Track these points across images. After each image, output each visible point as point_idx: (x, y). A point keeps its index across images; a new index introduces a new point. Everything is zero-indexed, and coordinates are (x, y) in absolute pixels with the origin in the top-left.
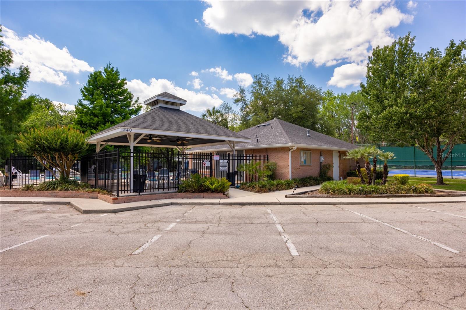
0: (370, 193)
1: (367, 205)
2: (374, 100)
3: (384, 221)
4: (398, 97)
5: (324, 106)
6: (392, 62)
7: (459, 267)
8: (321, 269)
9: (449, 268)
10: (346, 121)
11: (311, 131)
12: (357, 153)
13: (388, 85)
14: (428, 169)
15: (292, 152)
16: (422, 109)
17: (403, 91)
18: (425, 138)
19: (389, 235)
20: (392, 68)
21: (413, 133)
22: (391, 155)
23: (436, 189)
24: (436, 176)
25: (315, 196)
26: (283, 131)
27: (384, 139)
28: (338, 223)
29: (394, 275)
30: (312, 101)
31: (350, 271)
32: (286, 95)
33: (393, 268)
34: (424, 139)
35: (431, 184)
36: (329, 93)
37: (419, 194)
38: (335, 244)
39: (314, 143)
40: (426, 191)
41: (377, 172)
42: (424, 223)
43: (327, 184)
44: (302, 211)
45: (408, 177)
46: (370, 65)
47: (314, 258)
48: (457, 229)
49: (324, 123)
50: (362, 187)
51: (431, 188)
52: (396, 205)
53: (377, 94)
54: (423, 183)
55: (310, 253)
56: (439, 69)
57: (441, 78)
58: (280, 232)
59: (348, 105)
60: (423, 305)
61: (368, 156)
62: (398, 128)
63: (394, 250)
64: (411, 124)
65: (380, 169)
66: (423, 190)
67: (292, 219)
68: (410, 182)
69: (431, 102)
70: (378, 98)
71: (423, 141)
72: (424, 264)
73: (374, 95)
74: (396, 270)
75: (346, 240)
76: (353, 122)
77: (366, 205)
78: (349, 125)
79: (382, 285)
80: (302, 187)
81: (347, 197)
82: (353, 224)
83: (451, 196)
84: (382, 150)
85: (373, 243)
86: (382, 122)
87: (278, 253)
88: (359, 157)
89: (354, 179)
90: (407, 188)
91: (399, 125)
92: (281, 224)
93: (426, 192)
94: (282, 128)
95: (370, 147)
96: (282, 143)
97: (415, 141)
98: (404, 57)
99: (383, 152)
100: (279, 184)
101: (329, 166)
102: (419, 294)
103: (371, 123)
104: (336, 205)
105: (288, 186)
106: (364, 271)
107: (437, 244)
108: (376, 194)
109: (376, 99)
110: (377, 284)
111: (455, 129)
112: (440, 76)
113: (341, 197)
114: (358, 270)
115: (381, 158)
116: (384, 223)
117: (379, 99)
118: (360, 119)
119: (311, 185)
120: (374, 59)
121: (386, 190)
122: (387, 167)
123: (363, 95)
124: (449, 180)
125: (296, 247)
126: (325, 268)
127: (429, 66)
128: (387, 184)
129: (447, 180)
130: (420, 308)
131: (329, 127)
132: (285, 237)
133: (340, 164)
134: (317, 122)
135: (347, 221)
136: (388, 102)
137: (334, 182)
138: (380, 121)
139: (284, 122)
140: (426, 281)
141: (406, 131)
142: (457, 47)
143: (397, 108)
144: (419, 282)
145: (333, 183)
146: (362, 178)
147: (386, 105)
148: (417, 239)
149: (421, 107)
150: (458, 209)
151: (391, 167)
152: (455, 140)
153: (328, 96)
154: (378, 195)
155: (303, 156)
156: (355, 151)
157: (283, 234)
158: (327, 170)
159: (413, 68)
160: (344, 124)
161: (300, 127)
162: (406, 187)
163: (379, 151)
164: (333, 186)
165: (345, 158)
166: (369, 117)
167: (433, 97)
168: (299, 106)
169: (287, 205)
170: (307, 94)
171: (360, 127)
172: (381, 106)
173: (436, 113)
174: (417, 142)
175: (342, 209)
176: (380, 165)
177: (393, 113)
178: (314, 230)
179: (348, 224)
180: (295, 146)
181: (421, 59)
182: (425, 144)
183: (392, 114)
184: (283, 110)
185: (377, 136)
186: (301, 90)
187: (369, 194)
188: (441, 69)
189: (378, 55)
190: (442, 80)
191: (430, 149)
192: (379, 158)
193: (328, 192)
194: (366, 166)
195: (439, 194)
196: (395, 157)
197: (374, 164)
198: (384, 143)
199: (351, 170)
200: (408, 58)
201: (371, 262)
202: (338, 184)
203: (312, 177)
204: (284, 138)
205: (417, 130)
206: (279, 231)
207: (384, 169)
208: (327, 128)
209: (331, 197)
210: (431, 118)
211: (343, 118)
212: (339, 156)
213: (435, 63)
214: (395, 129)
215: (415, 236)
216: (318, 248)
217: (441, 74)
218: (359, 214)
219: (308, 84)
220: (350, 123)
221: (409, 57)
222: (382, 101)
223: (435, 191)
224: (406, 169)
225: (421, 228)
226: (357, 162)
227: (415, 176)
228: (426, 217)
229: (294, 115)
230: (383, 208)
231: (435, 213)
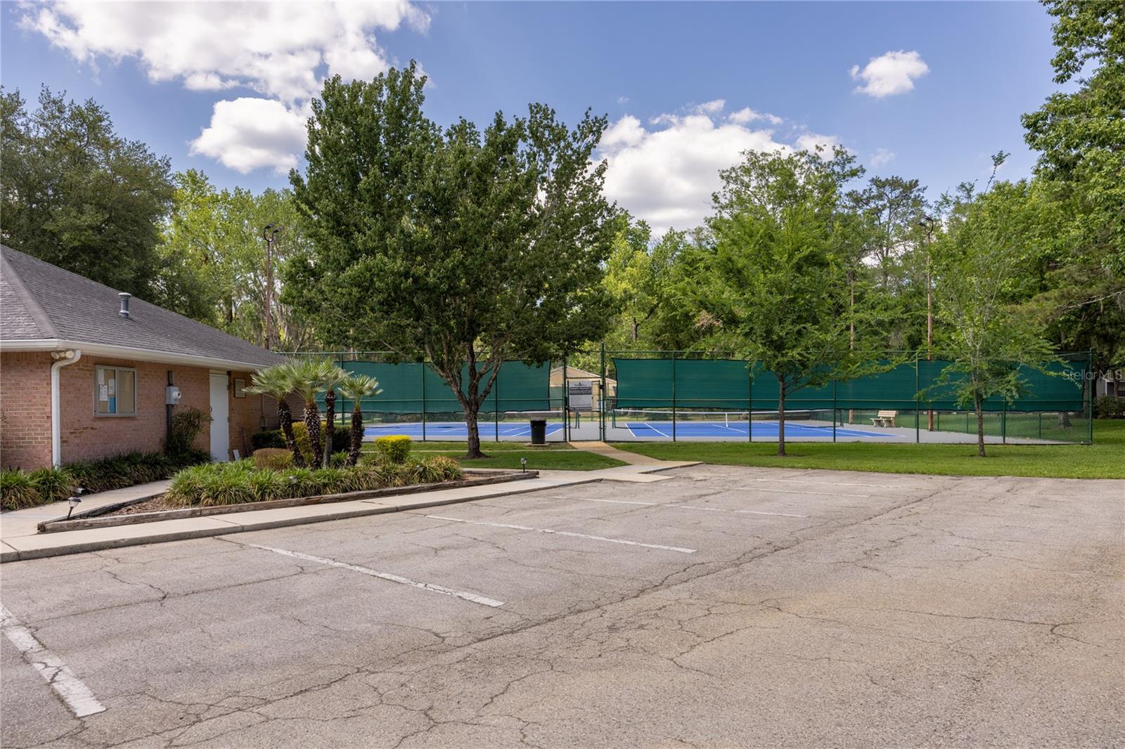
0: (318, 492)
1: (311, 525)
2: (328, 228)
3: (353, 562)
4: (388, 229)
5: (179, 222)
6: (373, 133)
7: (502, 635)
8: (182, 730)
9: (484, 643)
10: (250, 278)
11: (134, 300)
12: (284, 377)
13: (364, 193)
14: (452, 421)
15: (62, 369)
16: (440, 270)
17: (399, 217)
18: (447, 344)
19: (365, 595)
20: (373, 149)
21: (420, 329)
22: (369, 383)
23: (466, 469)
24: (466, 438)
25: (153, 516)
26: (25, 293)
27: (355, 339)
28: (229, 587)
29: (376, 689)
30: (132, 197)
31: (268, 710)
32: (33, 161)
33: (373, 673)
34: (444, 345)
35: (455, 457)
36: (194, 182)
37: (433, 485)
38: (222, 648)
39: (147, 343)
40: (446, 474)
41: (336, 432)
42: (439, 553)
43: (192, 473)
44: (108, 569)
45: (408, 442)
46: (318, 126)
47: (157, 704)
48: (501, 555)
49: (178, 276)
50: (297, 477)
51: (455, 466)
52: (381, 516)
53: (335, 213)
54: (441, 454)
55: (143, 693)
56: (474, 175)
57: (478, 199)
58: (24, 653)
59: (255, 230)
60: (434, 736)
61: (313, 386)
62: (387, 313)
63: (376, 628)
64: (417, 304)
65: (343, 423)
66: (440, 473)
67: (71, 603)
68: (413, 454)
69: (458, 254)
70: (339, 225)
71: (442, 351)
72: (439, 645)
73: (327, 214)
74: (379, 677)
75: (255, 631)
76: (271, 284)
77: (308, 526)
78: (260, 291)
79: (349, 720)
80: (101, 491)
81: (254, 510)
82: (273, 583)
83: (494, 483)
84: (347, 371)
85: (326, 624)
86: (350, 294)
87: (20, 723)
88: (287, 390)
89: (274, 453)
90: (405, 470)
91: (389, 306)
92: (25, 624)
93: (446, 478)
94: (17, 281)
95: (319, 362)
96: (19, 338)
97: (424, 349)
98: (400, 125)
99: (352, 376)
100: (7, 488)
101: (198, 417)
102: (427, 715)
103: (322, 292)
104: (223, 537)
105: (49, 491)
106: (304, 699)
107: (466, 595)
108: (333, 493)
109: (333, 228)
110: (335, 721)
111: (503, 325)
112: (475, 194)
113: (237, 512)
114: (288, 701)
115: (346, 394)
116: (352, 568)
117: (341, 226)
118: (291, 278)
119: (137, 483)
120: (327, 112)
121: (359, 479)
122: (361, 418)
123: (299, 209)
124: (491, 446)
125: (91, 688)
126: (194, 723)
127: (455, 162)
128: (359, 464)
129: (487, 447)
130: (428, 743)
131: (195, 292)
132: (46, 666)
133: (231, 410)
134: (155, 273)
135: (254, 578)
136: (364, 238)
137: (214, 467)
138: (344, 291)
139: (25, 258)
140: (440, 682)
141: (404, 322)
142: (509, 131)
143: (386, 260)
144: (427, 690)
145: (211, 471)
146: (296, 451)
147: (360, 247)
148: (426, 593)
149: (437, 263)
150: (506, 510)
151: (371, 415)
152: (503, 350)
153: (193, 191)
154: (338, 495)
155: (106, 383)
156: (278, 372)
157: (36, 657)
158: (191, 430)
159: (421, 161)
160: (243, 286)
161: (93, 283)
162: (403, 468)
163: (342, 374)
164: (210, 480)
165: (246, 394)
166: (316, 274)
167: (463, 242)
168: (87, 207)
169: (45, 560)
170: (116, 170)
171: (290, 299)
172: (345, 247)
173: (467, 284)
174: (428, 352)
175: (241, 546)
176: (343, 413)
177: (375, 271)
178: (151, 622)
179: (260, 584)
180: (73, 350)
181: (439, 142)
182: (445, 357)
183: (373, 274)
184: (20, 212)
185: (336, 330)
186: (96, 152)
187: (315, 494)
188: (479, 177)
189: (337, 104)
190: (479, 205)
191: (455, 372)
192: (341, 394)
193: (194, 498)
194: (306, 416)
195: (472, 479)
196: (380, 391)
197: (329, 410)
198: (353, 353)
199: (264, 429)
200: (411, 130)
201: (320, 672)
202: (226, 473)
203: (140, 455)
204: (30, 317)
205: (428, 321)
206: (22, 649)
207: (353, 422)
208: (190, 296)
209: (204, 512)
210: (457, 294)
211: (241, 267)
212: (229, 387)
213: (468, 158)
214: (381, 313)
215: (421, 585)
216: (168, 673)
217: (478, 188)
218: (290, 553)
219: (120, 136)
220: (261, 285)
221: (413, 129)
222: (348, 236)
223: (464, 473)
224: (404, 421)
225: (433, 564)
226: (284, 405)
227: (425, 440)
228: (445, 537)
229: (65, 237)
230: (351, 528)
231: (463, 525)
